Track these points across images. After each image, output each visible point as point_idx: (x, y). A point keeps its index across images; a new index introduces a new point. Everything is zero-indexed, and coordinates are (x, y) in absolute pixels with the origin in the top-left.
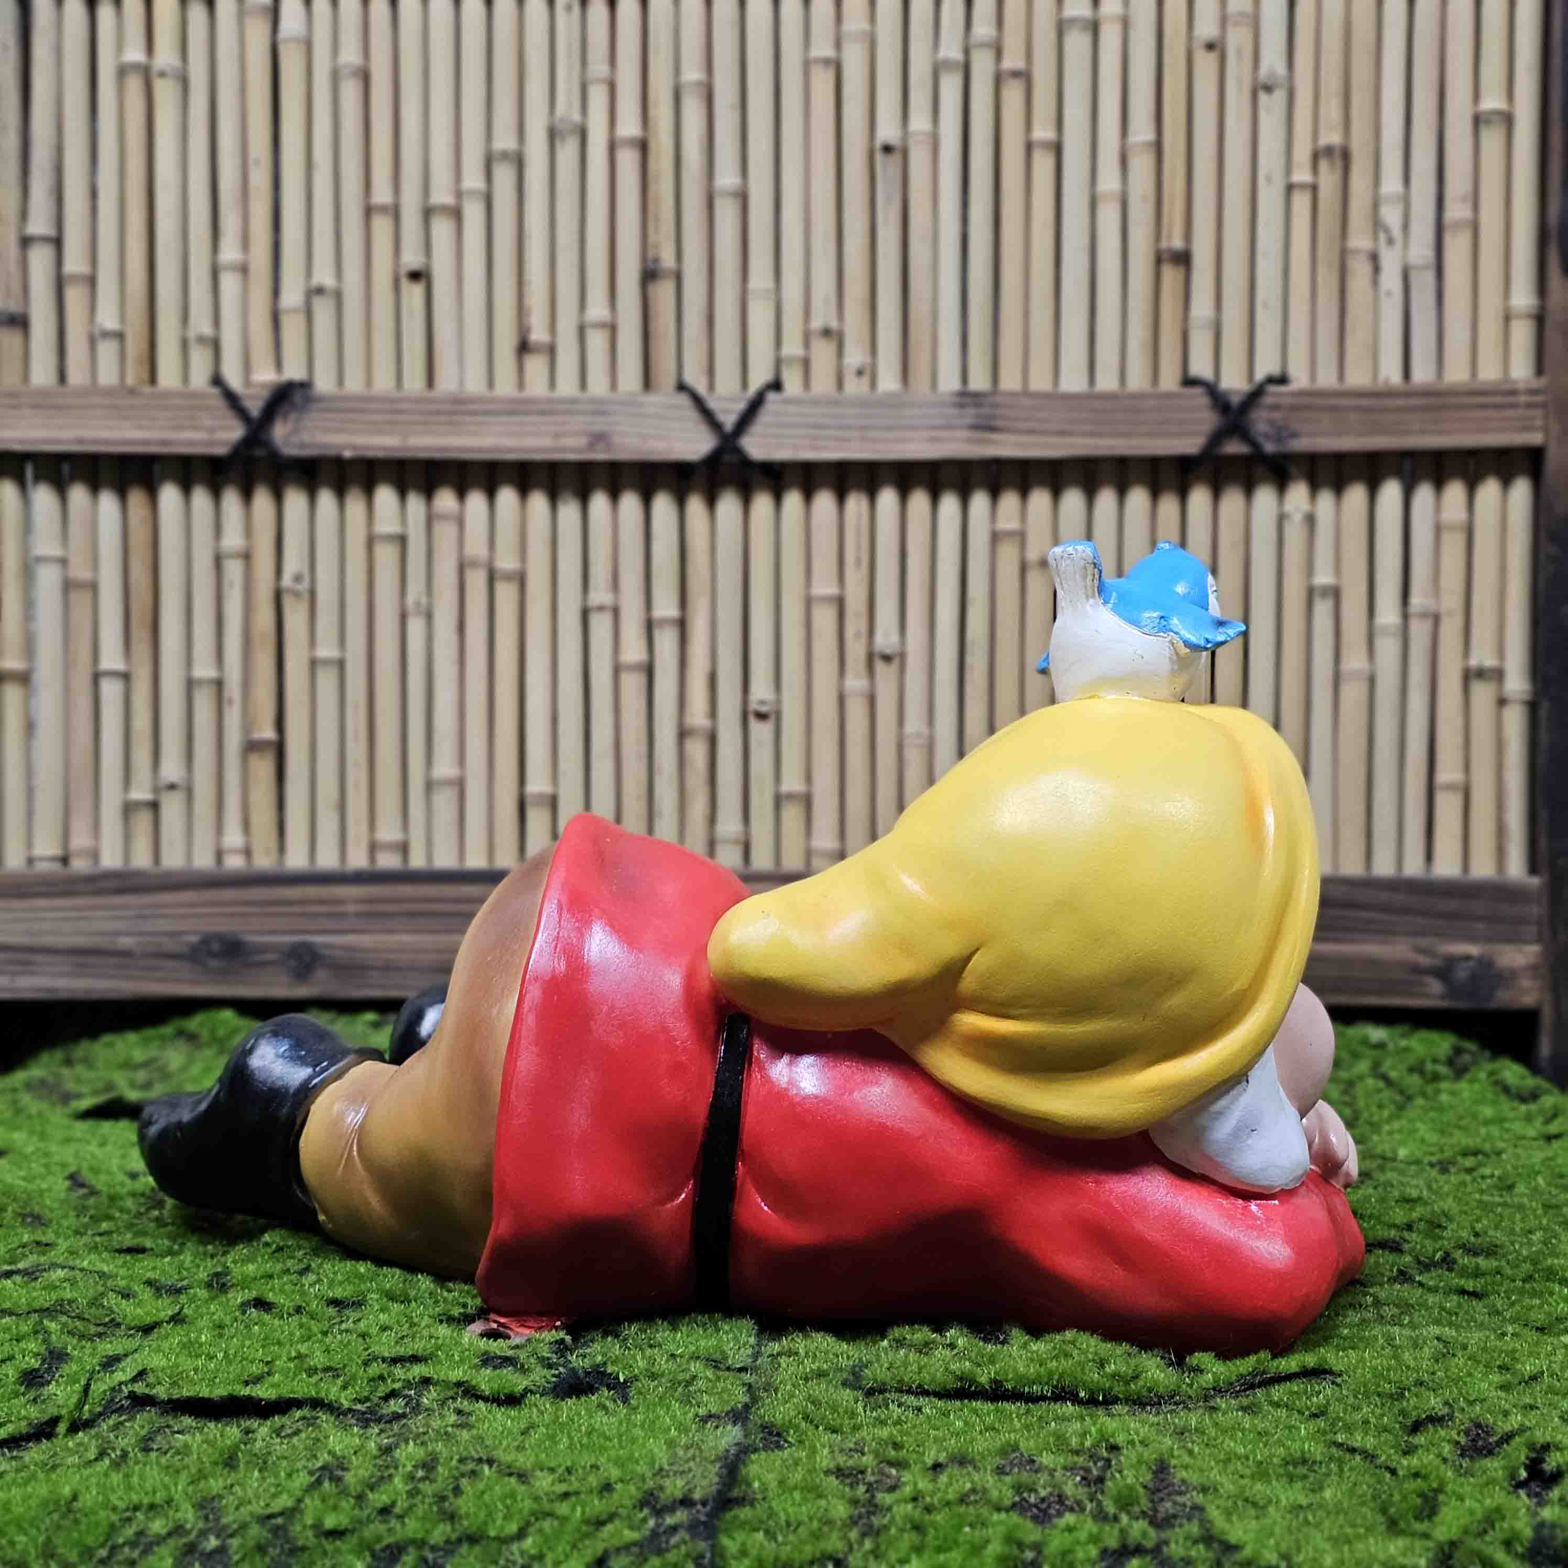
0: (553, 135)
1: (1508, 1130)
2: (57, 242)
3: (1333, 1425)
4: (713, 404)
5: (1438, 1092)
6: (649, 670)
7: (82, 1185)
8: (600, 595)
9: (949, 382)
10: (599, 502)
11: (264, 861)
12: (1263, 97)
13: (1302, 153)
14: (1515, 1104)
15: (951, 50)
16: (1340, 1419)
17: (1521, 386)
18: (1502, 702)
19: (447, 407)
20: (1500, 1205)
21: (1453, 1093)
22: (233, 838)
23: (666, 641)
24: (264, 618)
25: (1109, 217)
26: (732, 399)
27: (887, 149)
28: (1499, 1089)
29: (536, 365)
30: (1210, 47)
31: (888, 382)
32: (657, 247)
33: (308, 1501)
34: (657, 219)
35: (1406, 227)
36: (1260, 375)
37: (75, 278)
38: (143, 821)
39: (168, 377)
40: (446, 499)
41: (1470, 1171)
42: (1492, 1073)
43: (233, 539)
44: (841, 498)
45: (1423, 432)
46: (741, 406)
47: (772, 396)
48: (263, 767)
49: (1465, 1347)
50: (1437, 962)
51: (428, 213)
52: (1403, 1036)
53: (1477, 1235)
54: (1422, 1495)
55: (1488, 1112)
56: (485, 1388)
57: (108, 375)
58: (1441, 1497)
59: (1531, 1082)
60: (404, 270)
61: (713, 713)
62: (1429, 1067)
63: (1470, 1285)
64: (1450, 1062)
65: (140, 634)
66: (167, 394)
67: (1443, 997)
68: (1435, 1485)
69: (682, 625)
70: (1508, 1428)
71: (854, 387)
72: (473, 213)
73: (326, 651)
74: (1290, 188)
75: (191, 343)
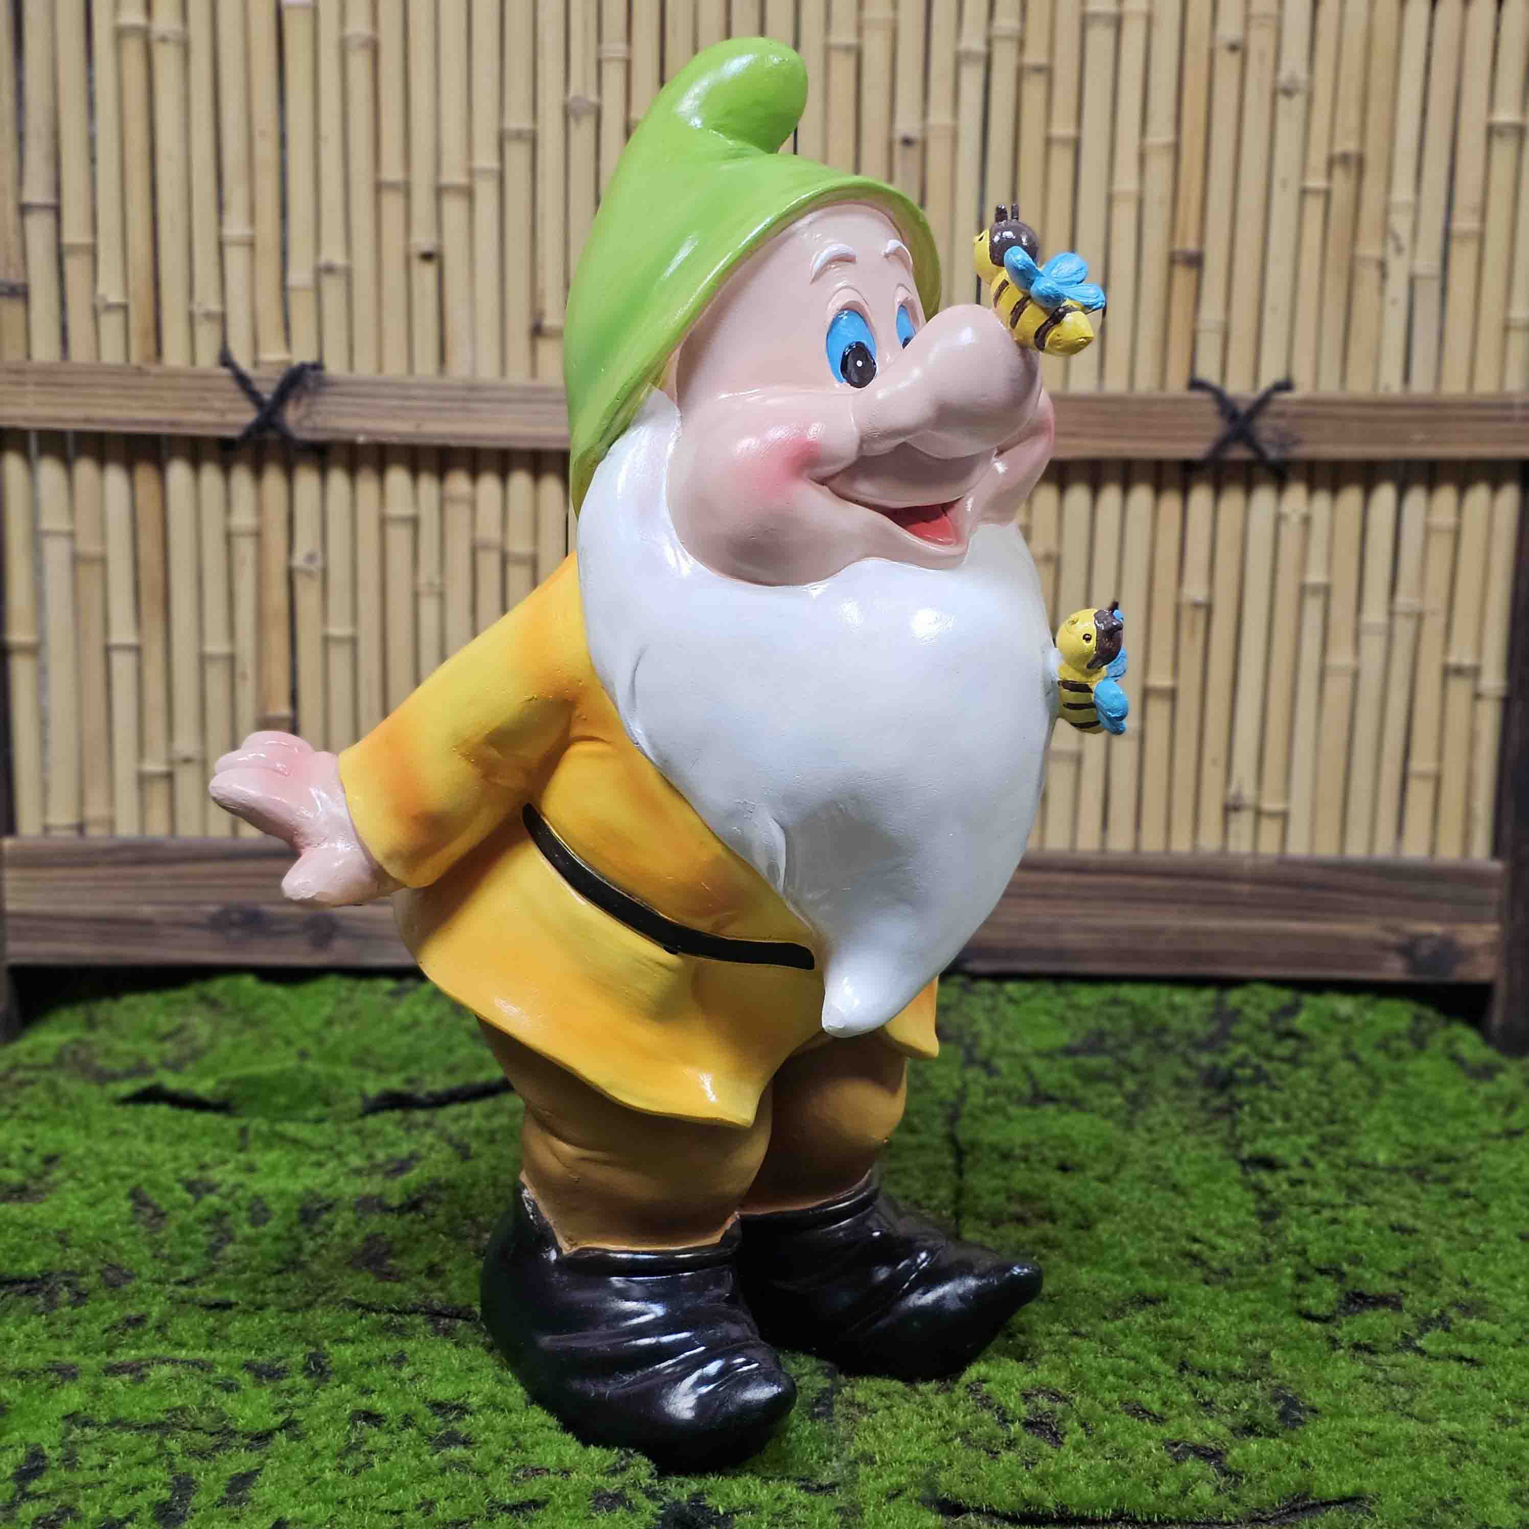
0: (567, 113)
1: (1473, 1126)
2: (57, 211)
5: (1404, 1072)
7: (147, 1206)
12: (1282, 101)
13: (1318, 159)
14: (1473, 1083)
15: (974, 42)
17: (1517, 400)
18: (1477, 696)
19: (464, 394)
21: (1418, 1074)
24: (277, 596)
25: (1124, 216)
27: (907, 142)
28: (1456, 1064)
29: (548, 350)
30: (1233, 48)
35: (1414, 234)
36: (1266, 382)
37: (76, 249)
38: (158, 792)
39: (175, 354)
40: (459, 483)
42: (1446, 1044)
43: (243, 518)
45: (1423, 443)
50: (1403, 940)
51: (440, 191)
52: (1368, 1007)
53: (1466, 1286)
55: (1451, 1098)
57: (112, 353)
59: (1485, 1053)
60: (415, 251)
62: (1393, 1043)
64: (1412, 1035)
65: (151, 608)
66: (175, 374)
67: (1404, 972)
72: (486, 192)
73: (338, 629)
74: (1304, 192)
75: (198, 319)
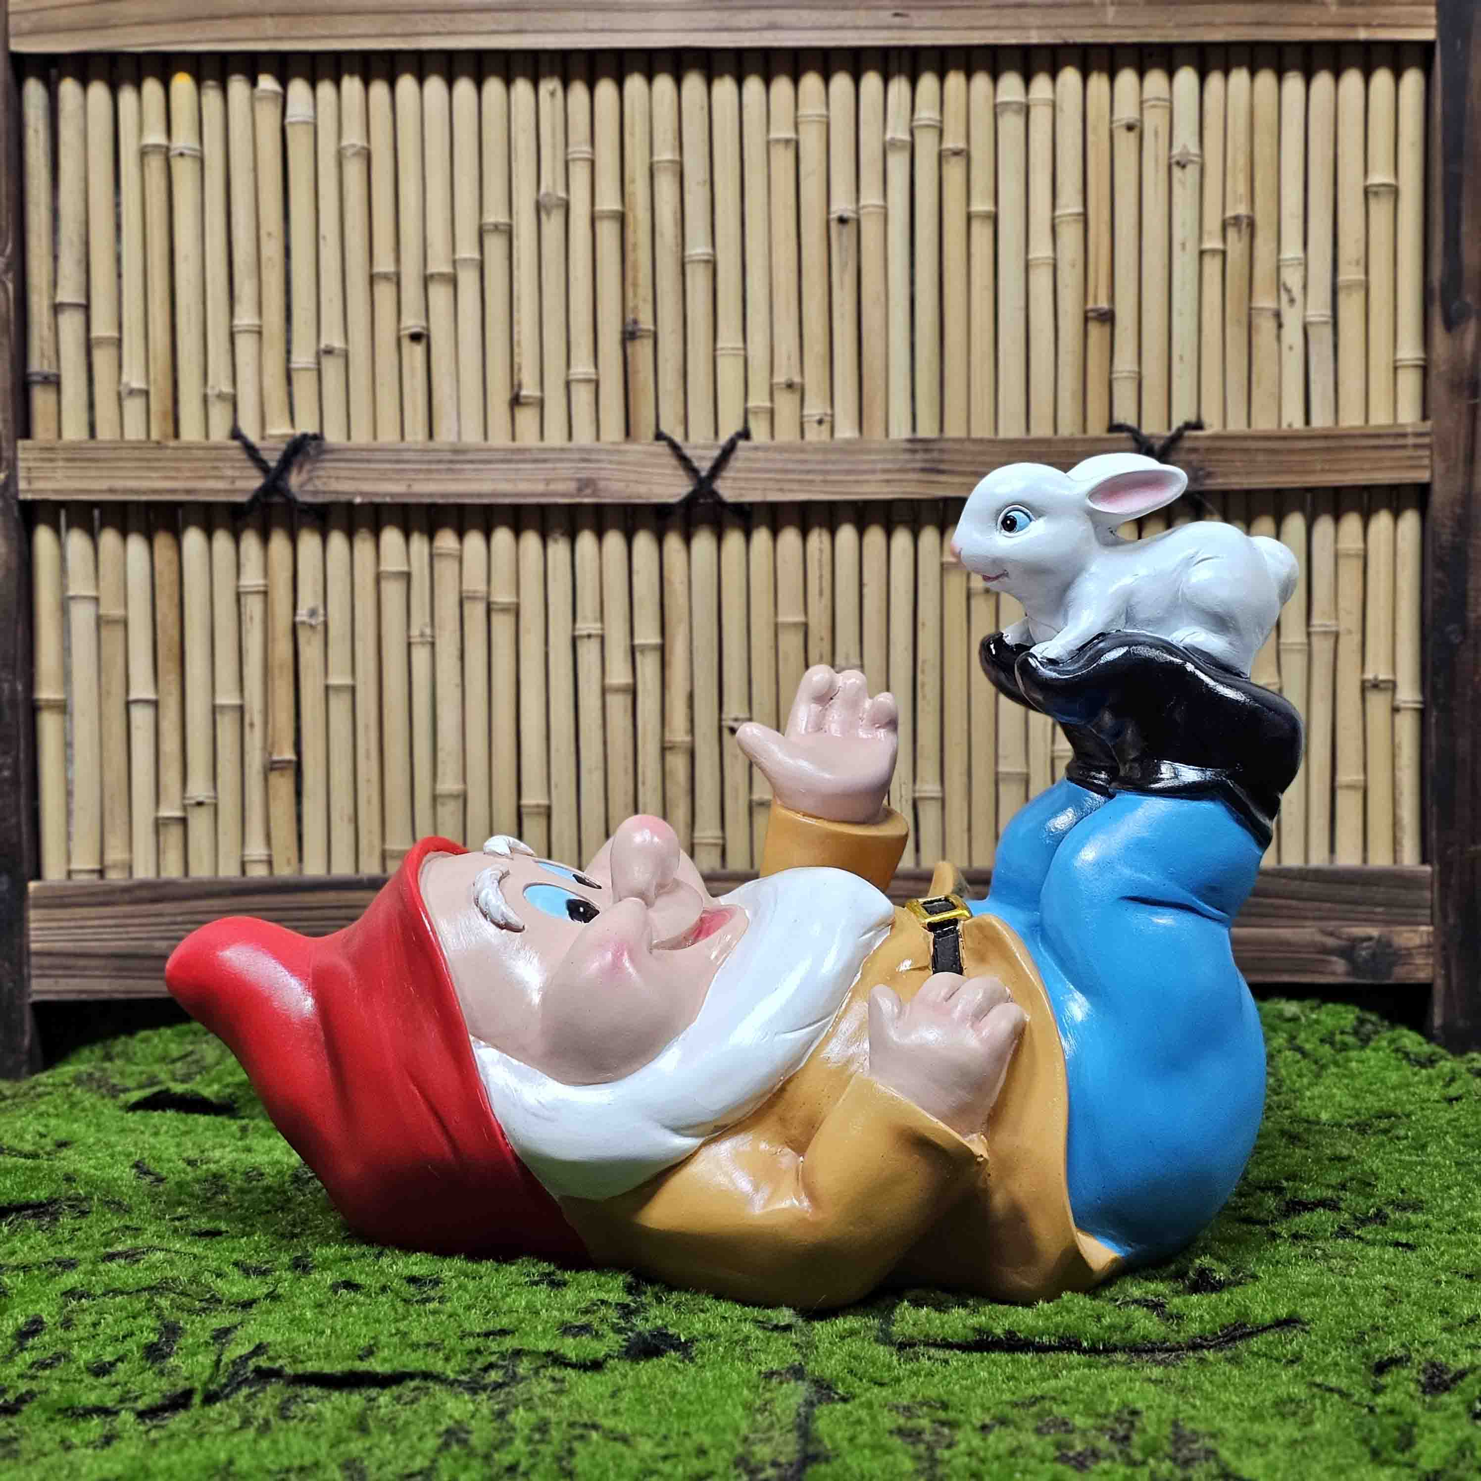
0: (539, 207)
1: (1414, 1094)
2: (86, 308)
3: (1309, 1369)
4: (688, 452)
5: (1348, 1060)
6: (633, 691)
7: (148, 1173)
8: (588, 626)
9: (900, 430)
10: (586, 541)
11: (284, 871)
12: (1177, 172)
13: (1213, 223)
14: (1416, 1069)
15: (898, 131)
16: (1314, 1363)
17: (1409, 430)
18: (1395, 710)
19: (450, 456)
20: (1417, 1164)
21: (1362, 1062)
22: (256, 849)
23: (648, 666)
24: (282, 649)
25: (1041, 281)
26: (705, 447)
27: (842, 221)
28: (1400, 1055)
29: (527, 418)
30: (1130, 128)
31: (846, 430)
32: (635, 309)
33: (442, 1462)
34: (635, 285)
35: (1305, 287)
36: (1177, 423)
37: (102, 341)
38: (173, 835)
39: (190, 431)
40: (447, 540)
41: (1385, 1132)
42: (1392, 1041)
43: (252, 578)
44: (804, 535)
45: (1323, 471)
46: (716, 453)
47: (741, 443)
48: (283, 785)
49: (1408, 1295)
50: (1343, 943)
51: (427, 280)
52: (1312, 1009)
53: (1403, 1192)
54: (1398, 1428)
55: (1394, 1077)
56: (572, 1355)
57: (134, 431)
58: (1416, 1430)
59: (1427, 1048)
60: (405, 333)
61: (692, 731)
62: (1338, 1037)
63: (1403, 1238)
64: (1356, 1033)
65: (168, 666)
66: (189, 447)
67: (1348, 974)
68: (1409, 1420)
69: (662, 650)
70: (1460, 1366)
71: (815, 435)
72: (468, 280)
73: (338, 679)
74: (1202, 253)
75: (211, 399)
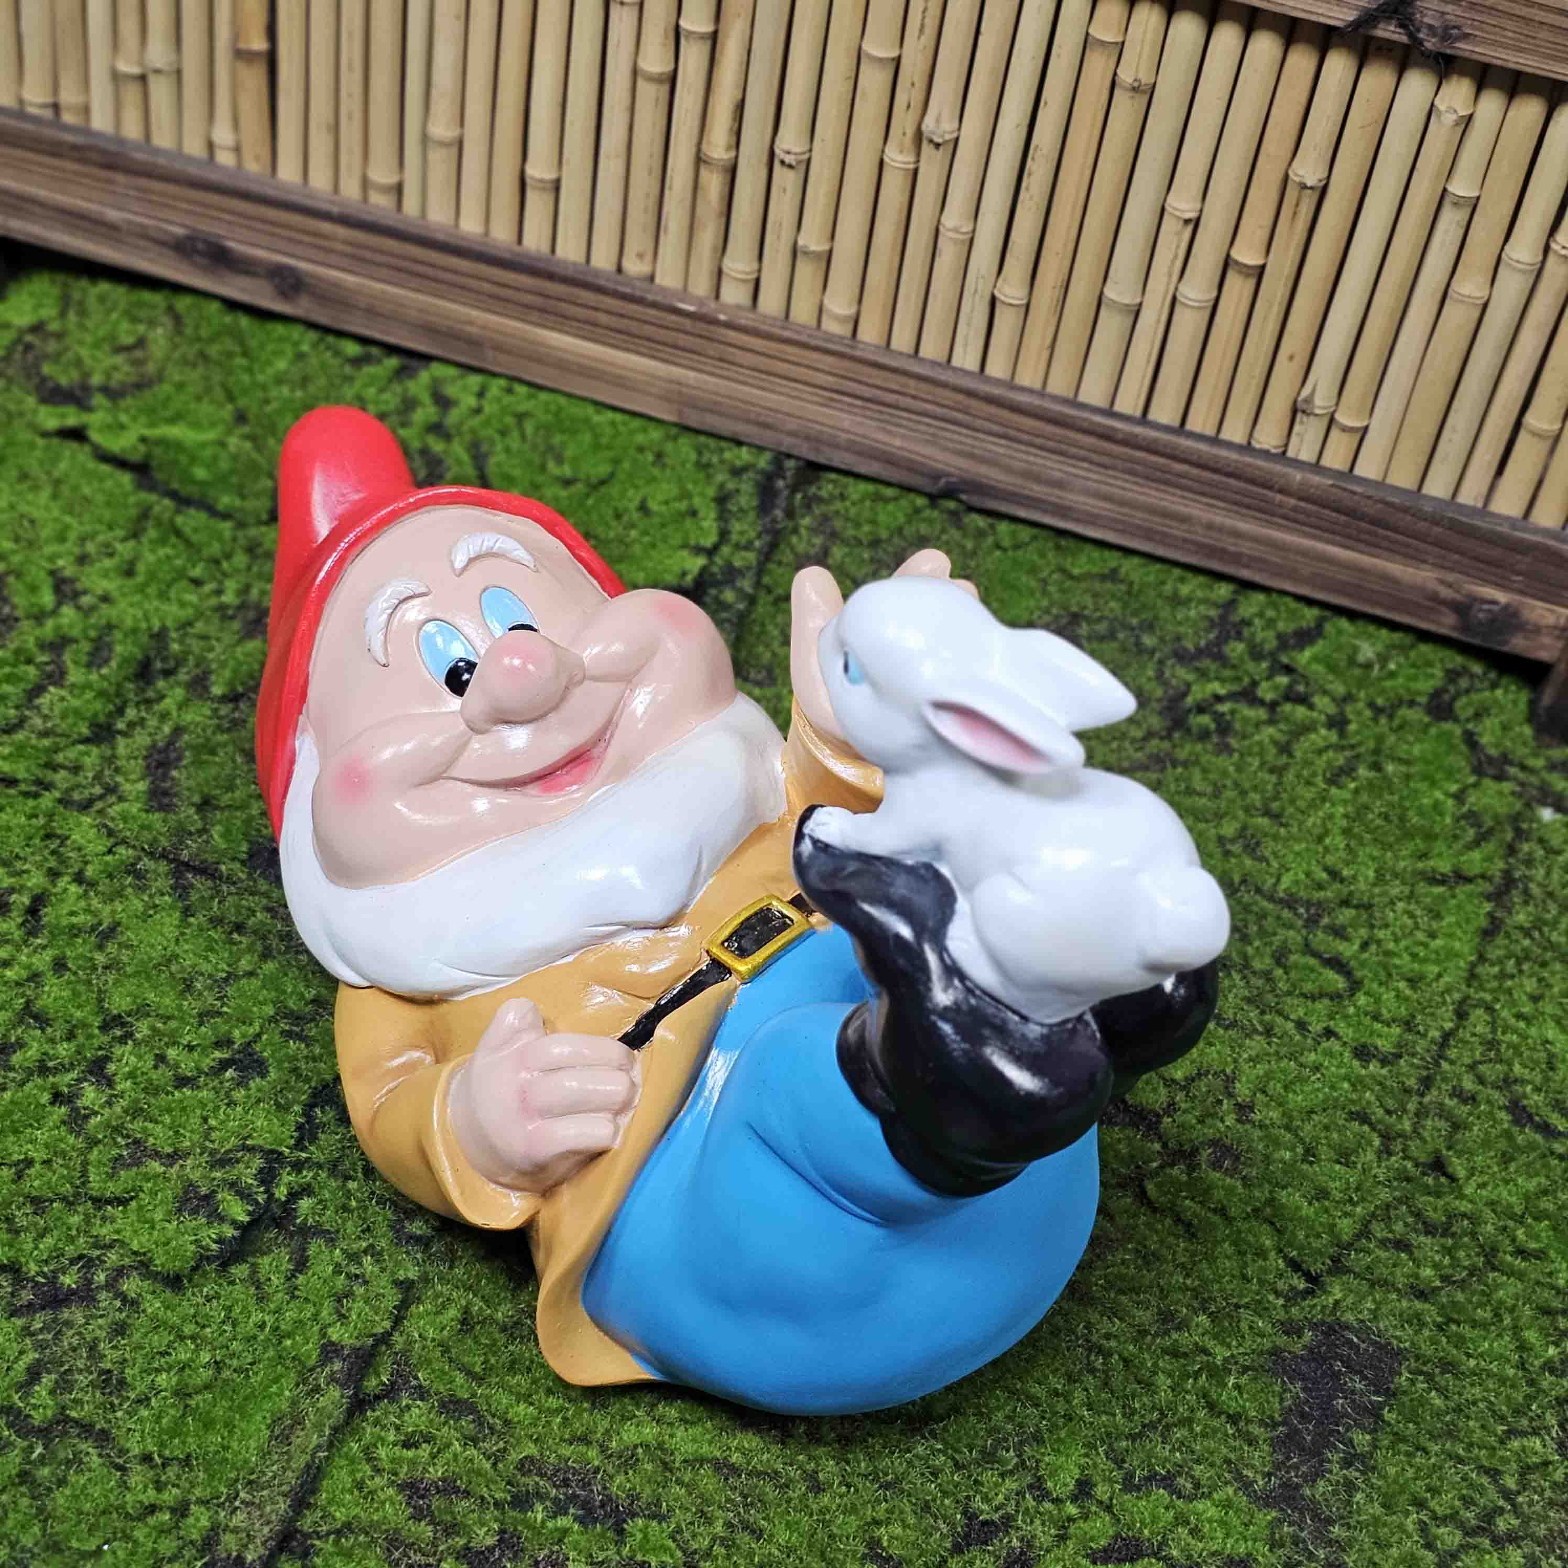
6: (672, 85)
22: (223, 134)
23: (692, 57)
38: (132, 93)
48: (254, 77)
50: (1458, 597)
52: (1401, 650)
61: (736, 147)
67: (1454, 628)
69: (714, 38)
